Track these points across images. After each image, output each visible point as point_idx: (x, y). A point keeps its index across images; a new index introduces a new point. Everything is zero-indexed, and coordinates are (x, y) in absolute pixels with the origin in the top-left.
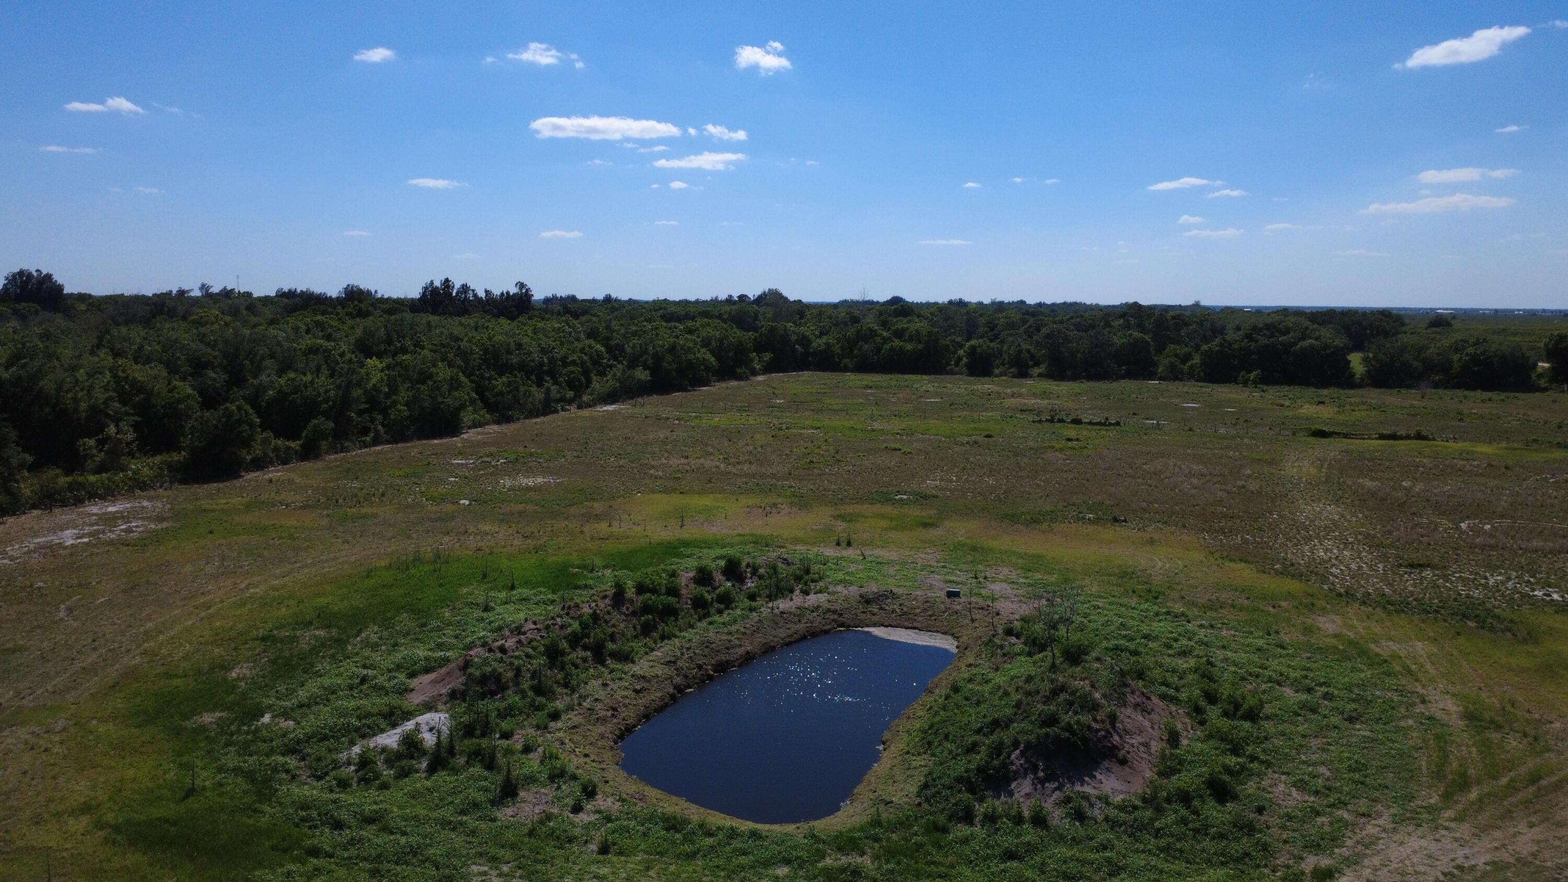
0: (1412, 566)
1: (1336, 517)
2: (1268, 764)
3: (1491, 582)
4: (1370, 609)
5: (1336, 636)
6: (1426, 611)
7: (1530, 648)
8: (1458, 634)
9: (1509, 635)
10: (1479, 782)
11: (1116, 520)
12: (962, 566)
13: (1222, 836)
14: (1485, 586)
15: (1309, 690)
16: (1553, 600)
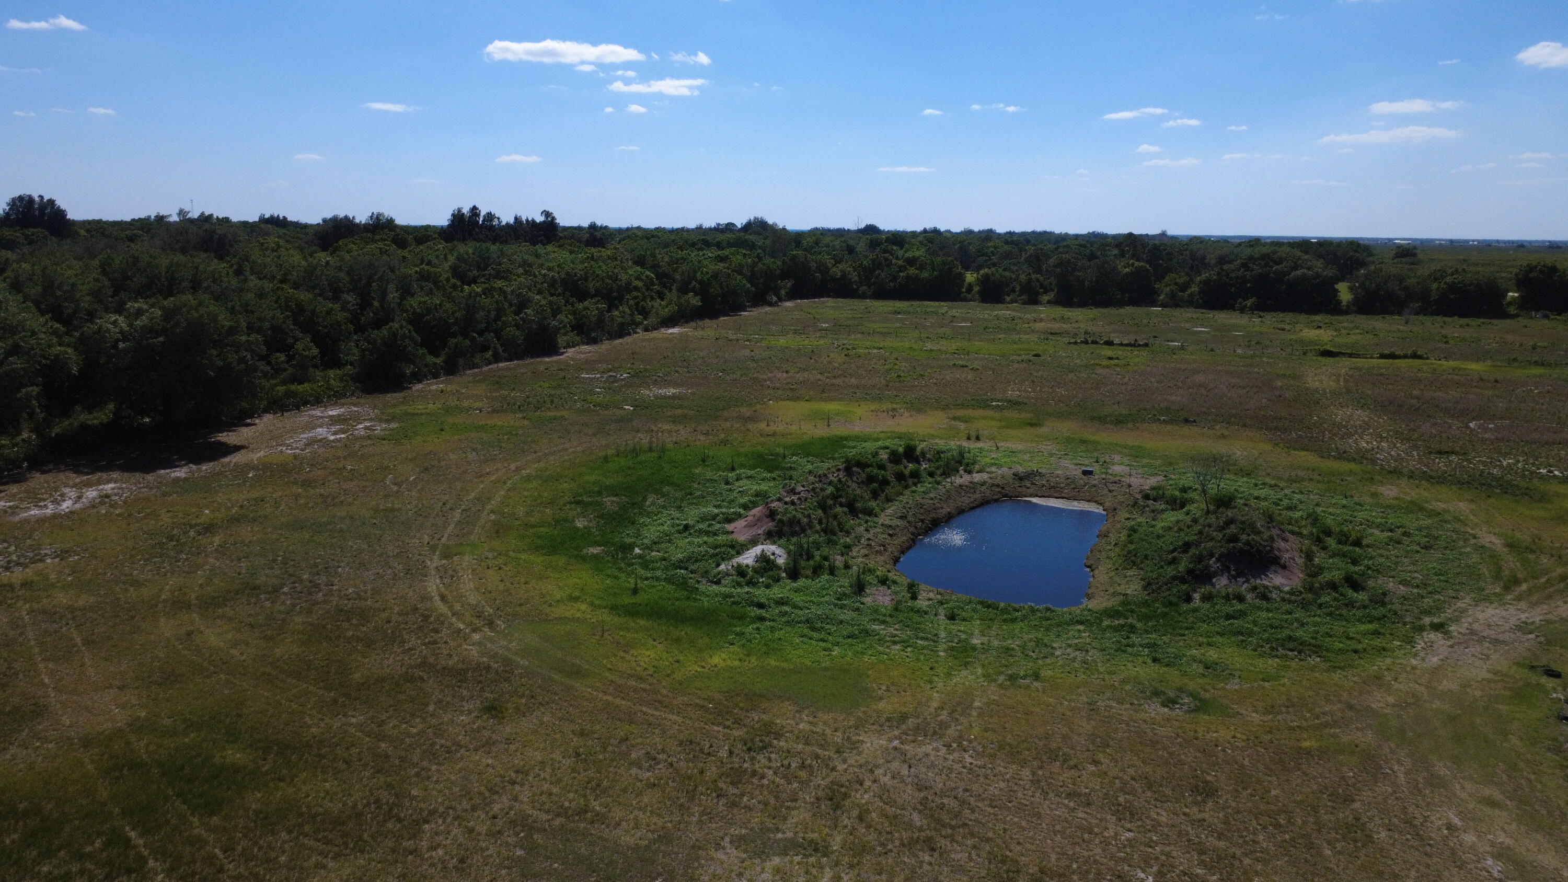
0: (1440, 453)
1: (1366, 419)
2: (1379, 573)
3: (1505, 463)
4: (1417, 482)
5: (1396, 499)
6: (1460, 483)
7: (1547, 505)
8: (1489, 496)
9: (1527, 497)
10: (1526, 581)
11: (1187, 421)
12: (1080, 454)
13: (1365, 607)
14: (1501, 466)
15: (1391, 531)
16: (1555, 475)
